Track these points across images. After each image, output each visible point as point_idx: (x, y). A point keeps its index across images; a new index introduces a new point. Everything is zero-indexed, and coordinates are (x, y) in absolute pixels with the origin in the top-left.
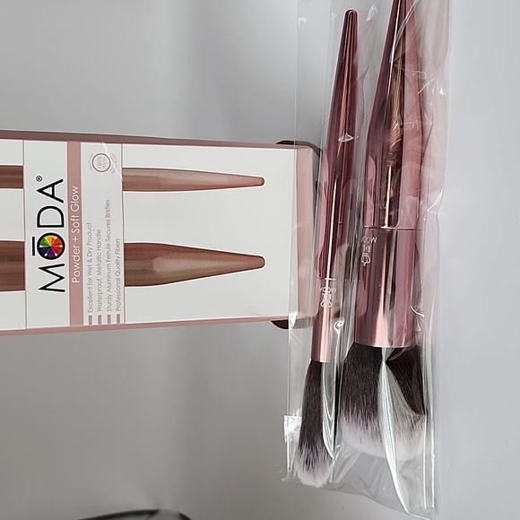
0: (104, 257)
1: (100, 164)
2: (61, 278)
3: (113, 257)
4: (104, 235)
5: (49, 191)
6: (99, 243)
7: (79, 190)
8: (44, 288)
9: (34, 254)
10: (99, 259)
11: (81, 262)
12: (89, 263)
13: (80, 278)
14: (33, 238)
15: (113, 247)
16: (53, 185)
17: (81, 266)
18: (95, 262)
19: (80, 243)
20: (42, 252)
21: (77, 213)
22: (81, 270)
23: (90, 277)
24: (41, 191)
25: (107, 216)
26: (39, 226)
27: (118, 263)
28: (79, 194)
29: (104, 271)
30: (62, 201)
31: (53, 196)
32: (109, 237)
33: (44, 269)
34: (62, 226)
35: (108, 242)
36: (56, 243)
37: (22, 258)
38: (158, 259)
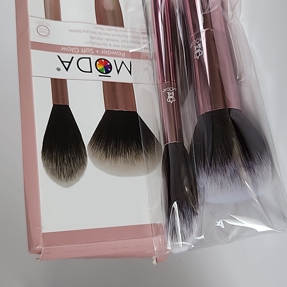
0: (107, 37)
1: (44, 32)
2: (123, 62)
3: (106, 31)
4: (93, 35)
5: (67, 65)
6: (98, 38)
7: (64, 46)
8: (130, 72)
9: (110, 77)
10: (108, 40)
11: (112, 50)
12: (112, 46)
13: (122, 52)
14: (100, 76)
15: (100, 31)
16: (62, 62)
17: (114, 51)
18: (111, 42)
19: (100, 50)
20: (108, 72)
21: (80, 49)
22: (117, 51)
23: (120, 46)
24: (67, 69)
25: (80, 32)
26: (91, 72)
27: (110, 29)
28: (66, 47)
29: (116, 38)
30: (73, 57)
31: (70, 63)
32: (94, 32)
33: (118, 72)
34: (90, 58)
35: (97, 33)
36: (101, 63)
37: (113, 84)
38: (104, 6)
